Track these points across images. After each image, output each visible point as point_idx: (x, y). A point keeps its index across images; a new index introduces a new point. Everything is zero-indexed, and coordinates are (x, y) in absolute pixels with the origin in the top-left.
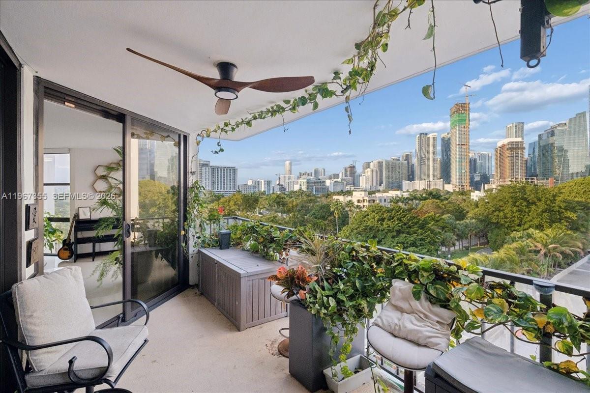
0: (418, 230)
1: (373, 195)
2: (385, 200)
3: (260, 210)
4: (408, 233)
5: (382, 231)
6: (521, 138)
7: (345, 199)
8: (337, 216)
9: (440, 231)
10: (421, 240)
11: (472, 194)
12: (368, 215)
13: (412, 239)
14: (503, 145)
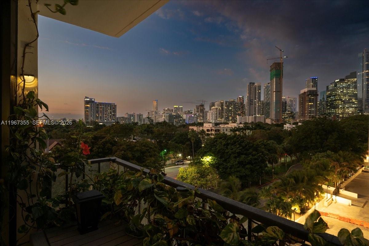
0: (252, 152)
1: (218, 126)
2: (227, 130)
3: (134, 137)
4: (246, 154)
5: (227, 153)
6: (316, 88)
7: (197, 129)
8: (193, 142)
9: (267, 152)
10: (255, 159)
11: (285, 126)
12: (217, 141)
13: (249, 159)
14: (304, 92)
